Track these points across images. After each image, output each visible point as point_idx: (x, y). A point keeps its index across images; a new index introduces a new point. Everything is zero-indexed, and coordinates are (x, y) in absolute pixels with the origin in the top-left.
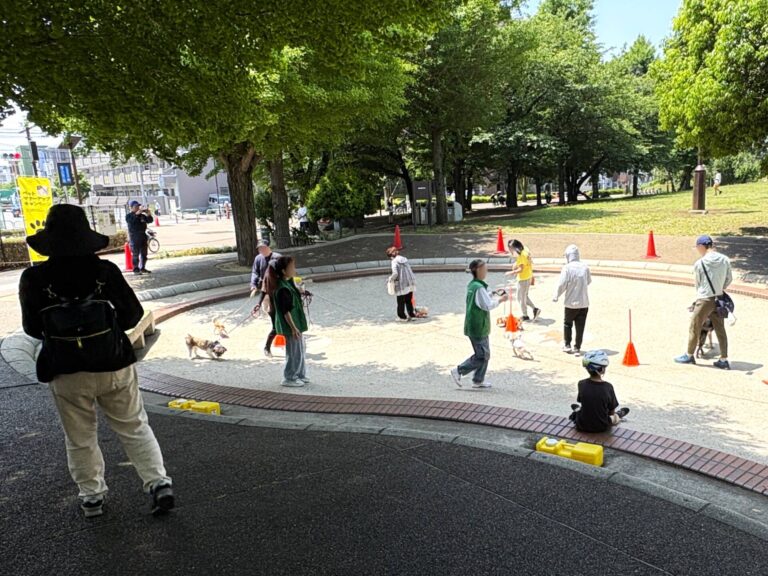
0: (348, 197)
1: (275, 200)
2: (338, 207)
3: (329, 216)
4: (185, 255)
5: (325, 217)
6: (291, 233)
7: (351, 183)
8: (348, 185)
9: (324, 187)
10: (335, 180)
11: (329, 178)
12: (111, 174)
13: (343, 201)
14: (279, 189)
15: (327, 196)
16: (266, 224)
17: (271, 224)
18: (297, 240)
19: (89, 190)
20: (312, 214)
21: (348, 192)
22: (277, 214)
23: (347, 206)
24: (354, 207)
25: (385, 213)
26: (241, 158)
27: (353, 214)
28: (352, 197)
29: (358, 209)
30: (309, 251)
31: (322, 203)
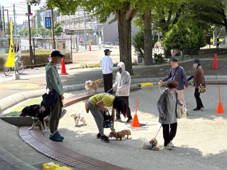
0: (187, 36)
1: (145, 37)
2: (182, 42)
3: (177, 47)
4: (96, 67)
5: (174, 48)
6: (153, 57)
7: (191, 28)
8: (189, 29)
9: (175, 31)
10: (181, 26)
11: (178, 25)
12: (73, 23)
13: (185, 39)
14: (148, 31)
15: (176, 35)
16: (140, 51)
17: (143, 51)
18: (156, 60)
19: (62, 31)
20: (167, 46)
21: (188, 34)
22: (146, 45)
23: (187, 42)
24: (191, 42)
25: (212, 47)
26: (126, 13)
27: (190, 47)
28: (190, 36)
29: (194, 43)
30: (161, 67)
31: (173, 40)
